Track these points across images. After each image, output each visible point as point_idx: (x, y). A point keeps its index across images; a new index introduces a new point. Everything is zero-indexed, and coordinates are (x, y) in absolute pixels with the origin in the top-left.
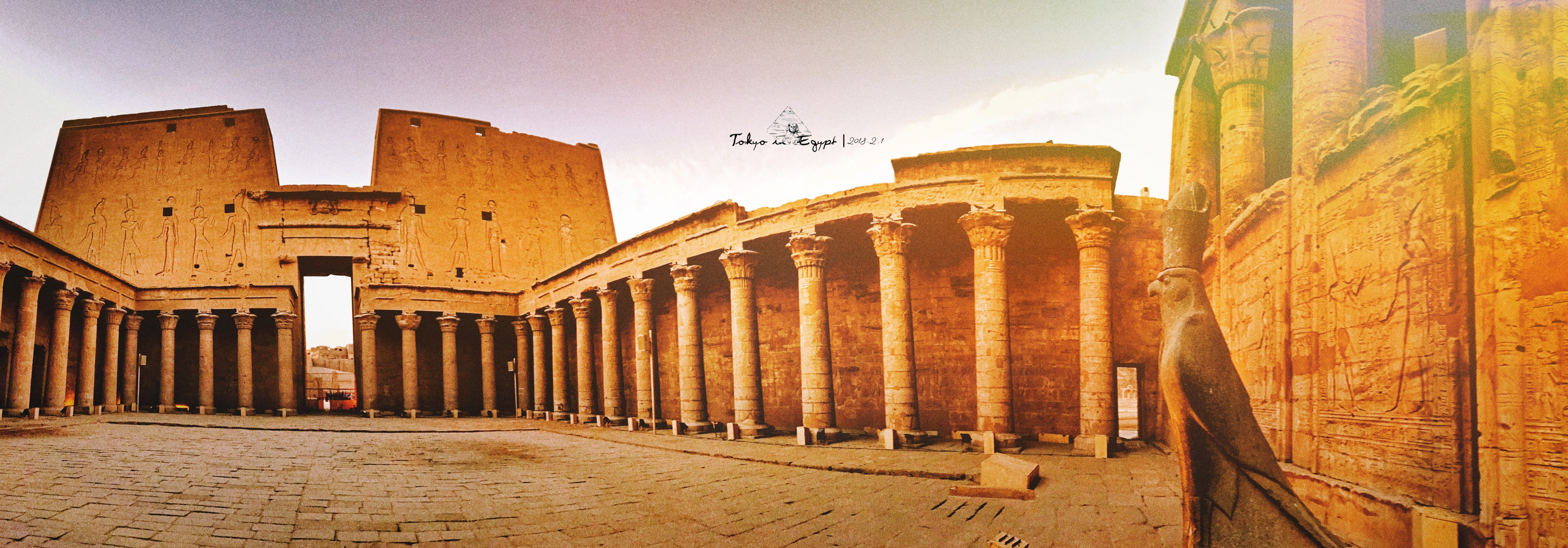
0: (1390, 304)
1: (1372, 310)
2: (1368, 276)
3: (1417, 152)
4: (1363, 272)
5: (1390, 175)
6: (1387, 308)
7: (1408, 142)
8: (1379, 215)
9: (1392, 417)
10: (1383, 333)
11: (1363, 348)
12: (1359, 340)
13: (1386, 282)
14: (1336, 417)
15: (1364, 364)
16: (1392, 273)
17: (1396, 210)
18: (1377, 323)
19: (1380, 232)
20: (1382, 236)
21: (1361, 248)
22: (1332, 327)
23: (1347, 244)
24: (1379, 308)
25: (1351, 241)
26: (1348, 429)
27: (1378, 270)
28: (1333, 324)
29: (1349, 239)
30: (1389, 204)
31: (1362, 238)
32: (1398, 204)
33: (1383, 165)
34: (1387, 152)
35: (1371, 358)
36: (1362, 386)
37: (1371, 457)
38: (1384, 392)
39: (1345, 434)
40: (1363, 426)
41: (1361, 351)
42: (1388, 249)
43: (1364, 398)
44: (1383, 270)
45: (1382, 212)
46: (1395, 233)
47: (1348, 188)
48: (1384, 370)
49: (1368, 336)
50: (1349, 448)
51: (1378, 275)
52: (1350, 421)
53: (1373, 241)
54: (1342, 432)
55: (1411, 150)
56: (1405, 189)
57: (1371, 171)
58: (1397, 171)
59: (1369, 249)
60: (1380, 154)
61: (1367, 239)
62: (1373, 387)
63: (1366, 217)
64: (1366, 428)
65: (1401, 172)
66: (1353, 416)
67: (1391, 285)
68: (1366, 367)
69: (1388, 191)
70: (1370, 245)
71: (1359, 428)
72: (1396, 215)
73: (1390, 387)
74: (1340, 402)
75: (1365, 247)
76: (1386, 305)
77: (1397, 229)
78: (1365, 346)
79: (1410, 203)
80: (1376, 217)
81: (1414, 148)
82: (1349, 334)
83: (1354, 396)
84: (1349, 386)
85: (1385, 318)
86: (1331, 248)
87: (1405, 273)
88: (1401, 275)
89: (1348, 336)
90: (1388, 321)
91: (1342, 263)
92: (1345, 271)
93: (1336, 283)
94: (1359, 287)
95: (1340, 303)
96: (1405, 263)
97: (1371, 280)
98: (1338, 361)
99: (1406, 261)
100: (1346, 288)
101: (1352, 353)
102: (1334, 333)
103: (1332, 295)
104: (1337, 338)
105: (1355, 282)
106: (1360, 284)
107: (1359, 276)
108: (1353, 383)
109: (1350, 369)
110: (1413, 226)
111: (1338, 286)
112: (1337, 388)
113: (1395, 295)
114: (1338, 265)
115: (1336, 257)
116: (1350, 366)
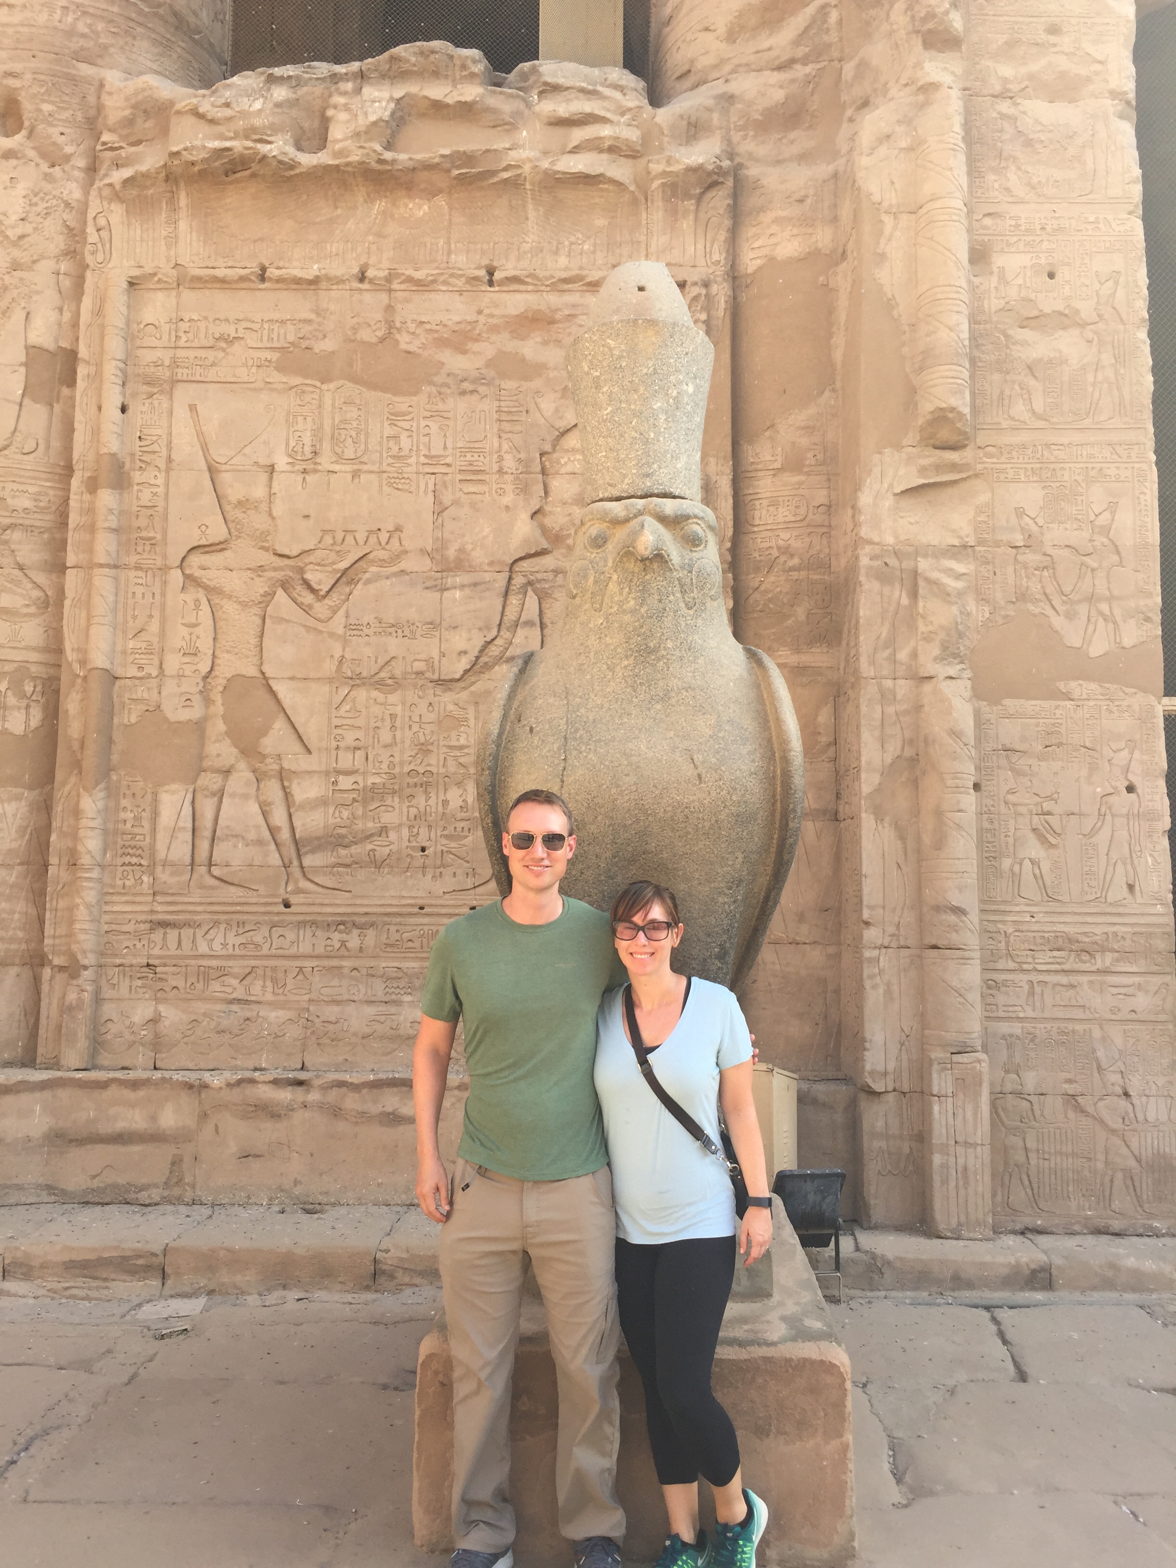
0: (479, 642)
1: (394, 645)
2: (381, 554)
3: (584, 288)
4: (361, 542)
5: (486, 311)
6: (465, 652)
7: (554, 249)
8: (441, 406)
9: (475, 903)
10: (442, 711)
11: (350, 738)
12: (333, 715)
13: (462, 587)
14: (200, 908)
15: (352, 779)
16: (486, 568)
17: (510, 412)
18: (420, 683)
19: (441, 452)
20: (448, 465)
21: (356, 474)
22: (195, 668)
23: (287, 444)
24: (429, 648)
25: (307, 439)
26: (258, 938)
27: (429, 550)
28: (196, 659)
29: (299, 434)
30: (482, 389)
31: (363, 446)
32: (514, 398)
33: (462, 276)
34: (479, 246)
35: (384, 766)
36: (343, 831)
37: (373, 999)
38: (440, 848)
39: (243, 952)
40: (342, 927)
41: (342, 744)
42: (473, 505)
43: (348, 861)
44: (451, 553)
45: (450, 401)
46: (501, 471)
47: (298, 281)
48: (442, 797)
49: (376, 710)
50: (264, 986)
51: (428, 561)
52: (276, 918)
53: (409, 469)
54: (230, 947)
55: (564, 275)
56: (539, 369)
57: (407, 273)
58: (514, 312)
59: (390, 485)
60: (449, 238)
61: (385, 455)
62: (393, 836)
63: (380, 394)
64: (356, 932)
65: (527, 317)
66: (287, 905)
67: (481, 599)
68: (361, 785)
69: (474, 353)
70: (396, 475)
71: (319, 933)
72: (507, 426)
73: (466, 837)
74: (226, 869)
75: (373, 476)
76: (461, 645)
77: (509, 463)
78: (360, 734)
79: (557, 410)
80: (428, 407)
81: (577, 275)
82: (281, 696)
83: (299, 856)
84: (273, 831)
85: (457, 676)
86: (200, 434)
87: (532, 578)
88: (518, 580)
89: (278, 702)
90: (462, 684)
91: (259, 492)
92: (273, 518)
93: (221, 543)
94: (341, 577)
95: (236, 606)
96: (537, 554)
97: (395, 569)
98: (218, 763)
99: (539, 549)
100: (275, 569)
101: (297, 747)
102: (201, 684)
103: (198, 573)
104: (219, 699)
105: (318, 561)
106: (347, 569)
107: (338, 548)
108: (297, 823)
109: (284, 788)
110: (563, 470)
111: (228, 553)
112: (208, 833)
113: (500, 625)
114: (234, 491)
115: (224, 468)
116: (282, 780)
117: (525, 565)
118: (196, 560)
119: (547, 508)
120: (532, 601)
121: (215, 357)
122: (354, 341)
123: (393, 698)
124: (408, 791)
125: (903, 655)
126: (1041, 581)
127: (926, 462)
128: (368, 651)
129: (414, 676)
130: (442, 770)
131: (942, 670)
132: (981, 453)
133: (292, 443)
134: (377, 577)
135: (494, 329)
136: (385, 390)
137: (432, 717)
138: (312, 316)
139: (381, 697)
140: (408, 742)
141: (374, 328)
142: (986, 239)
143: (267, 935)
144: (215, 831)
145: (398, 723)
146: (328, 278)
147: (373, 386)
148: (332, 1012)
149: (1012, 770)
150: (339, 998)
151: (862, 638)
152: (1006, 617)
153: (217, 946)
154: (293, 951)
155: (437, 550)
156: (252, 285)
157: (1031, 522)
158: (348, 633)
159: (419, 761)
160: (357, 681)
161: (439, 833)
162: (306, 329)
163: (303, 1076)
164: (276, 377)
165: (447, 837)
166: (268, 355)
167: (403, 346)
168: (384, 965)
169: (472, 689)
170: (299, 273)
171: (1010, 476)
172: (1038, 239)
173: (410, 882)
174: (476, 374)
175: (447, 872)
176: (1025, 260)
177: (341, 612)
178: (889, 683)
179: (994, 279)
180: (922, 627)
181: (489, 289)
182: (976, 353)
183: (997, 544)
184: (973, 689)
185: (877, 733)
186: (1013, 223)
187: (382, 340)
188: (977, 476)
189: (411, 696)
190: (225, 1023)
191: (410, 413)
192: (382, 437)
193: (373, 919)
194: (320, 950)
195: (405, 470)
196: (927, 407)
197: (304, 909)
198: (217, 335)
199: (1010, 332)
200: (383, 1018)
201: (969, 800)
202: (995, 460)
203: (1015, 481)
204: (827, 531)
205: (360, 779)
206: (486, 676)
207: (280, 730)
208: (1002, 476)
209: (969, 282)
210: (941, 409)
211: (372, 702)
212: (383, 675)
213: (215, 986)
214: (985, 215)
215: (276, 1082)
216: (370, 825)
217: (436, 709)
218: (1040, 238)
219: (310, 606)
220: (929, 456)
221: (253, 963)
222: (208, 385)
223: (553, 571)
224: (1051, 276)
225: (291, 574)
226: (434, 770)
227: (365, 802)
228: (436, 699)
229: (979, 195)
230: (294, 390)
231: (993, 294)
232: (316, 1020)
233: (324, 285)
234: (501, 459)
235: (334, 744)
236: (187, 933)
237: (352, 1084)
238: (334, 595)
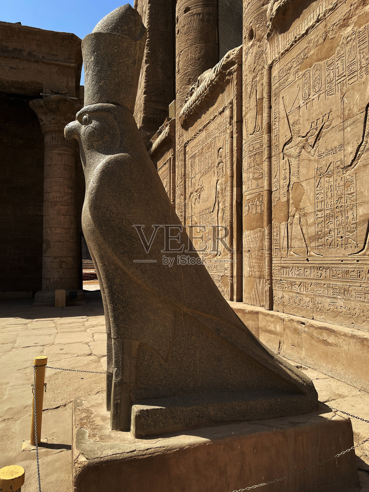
1: (331, 158)
6: (352, 152)
8: (341, 53)
9: (358, 259)
11: (320, 199)
12: (316, 190)
13: (350, 125)
14: (290, 262)
15: (321, 213)
16: (358, 113)
17: (363, 40)
18: (339, 170)
19: (342, 72)
20: (344, 76)
21: (319, 96)
24: (341, 155)
27: (340, 114)
29: (305, 91)
30: (353, 37)
31: (321, 84)
32: (364, 33)
35: (330, 206)
36: (320, 233)
37: (330, 296)
38: (346, 236)
39: (299, 277)
40: (321, 269)
41: (318, 201)
42: (353, 88)
43: (321, 244)
44: (347, 112)
45: (344, 50)
46: (361, 68)
47: (303, 35)
48: (346, 216)
49: (327, 185)
50: (304, 289)
51: (340, 120)
52: (305, 265)
54: (296, 275)
57: (329, 8)
61: (326, 84)
62: (332, 233)
63: (325, 61)
64: (324, 270)
66: (308, 261)
67: (356, 127)
68: (324, 215)
69: (351, 23)
70: (330, 90)
71: (315, 271)
72: (362, 47)
75: (323, 94)
77: (363, 62)
78: (322, 195)
80: (338, 56)
82: (304, 187)
83: (310, 243)
84: (303, 235)
86: (285, 105)
89: (304, 189)
91: (297, 117)
92: (300, 125)
93: (290, 140)
94: (317, 138)
95: (294, 159)
97: (331, 127)
98: (292, 214)
100: (302, 142)
101: (308, 204)
102: (287, 188)
103: (286, 152)
104: (291, 192)
105: (311, 134)
106: (318, 134)
107: (316, 127)
108: (309, 232)
109: (306, 219)
111: (292, 142)
113: (363, 136)
114: (292, 120)
115: (290, 114)
116: (305, 217)
118: (285, 148)
121: (287, 77)
122: (318, 45)
123: (331, 179)
124: (337, 215)
128: (324, 163)
129: (337, 168)
130: (346, 204)
133: (304, 95)
134: (326, 133)
136: (326, 58)
138: (307, 45)
140: (335, 195)
141: (322, 36)
143: (304, 271)
144: (291, 236)
145: (333, 188)
146: (309, 28)
147: (322, 59)
148: (319, 300)
150: (321, 295)
153: (293, 275)
154: (309, 277)
156: (294, 46)
158: (319, 158)
160: (322, 175)
161: (346, 231)
162: (306, 51)
164: (300, 74)
166: (298, 67)
167: (331, 37)
168: (332, 283)
169: (355, 167)
170: (303, 32)
173: (338, 251)
175: (349, 246)
177: (317, 151)
189: (336, 176)
190: (296, 300)
191: (333, 62)
192: (325, 77)
193: (328, 265)
194: (316, 277)
195: (332, 86)
197: (312, 262)
198: (287, 70)
200: (333, 304)
207: (304, 199)
211: (325, 182)
212: (328, 171)
213: (294, 288)
216: (326, 229)
219: (310, 152)
221: (301, 280)
222: (286, 88)
225: (305, 143)
227: (325, 221)
230: (304, 75)
232: (316, 302)
233: (309, 31)
236: (287, 270)
238: (316, 145)
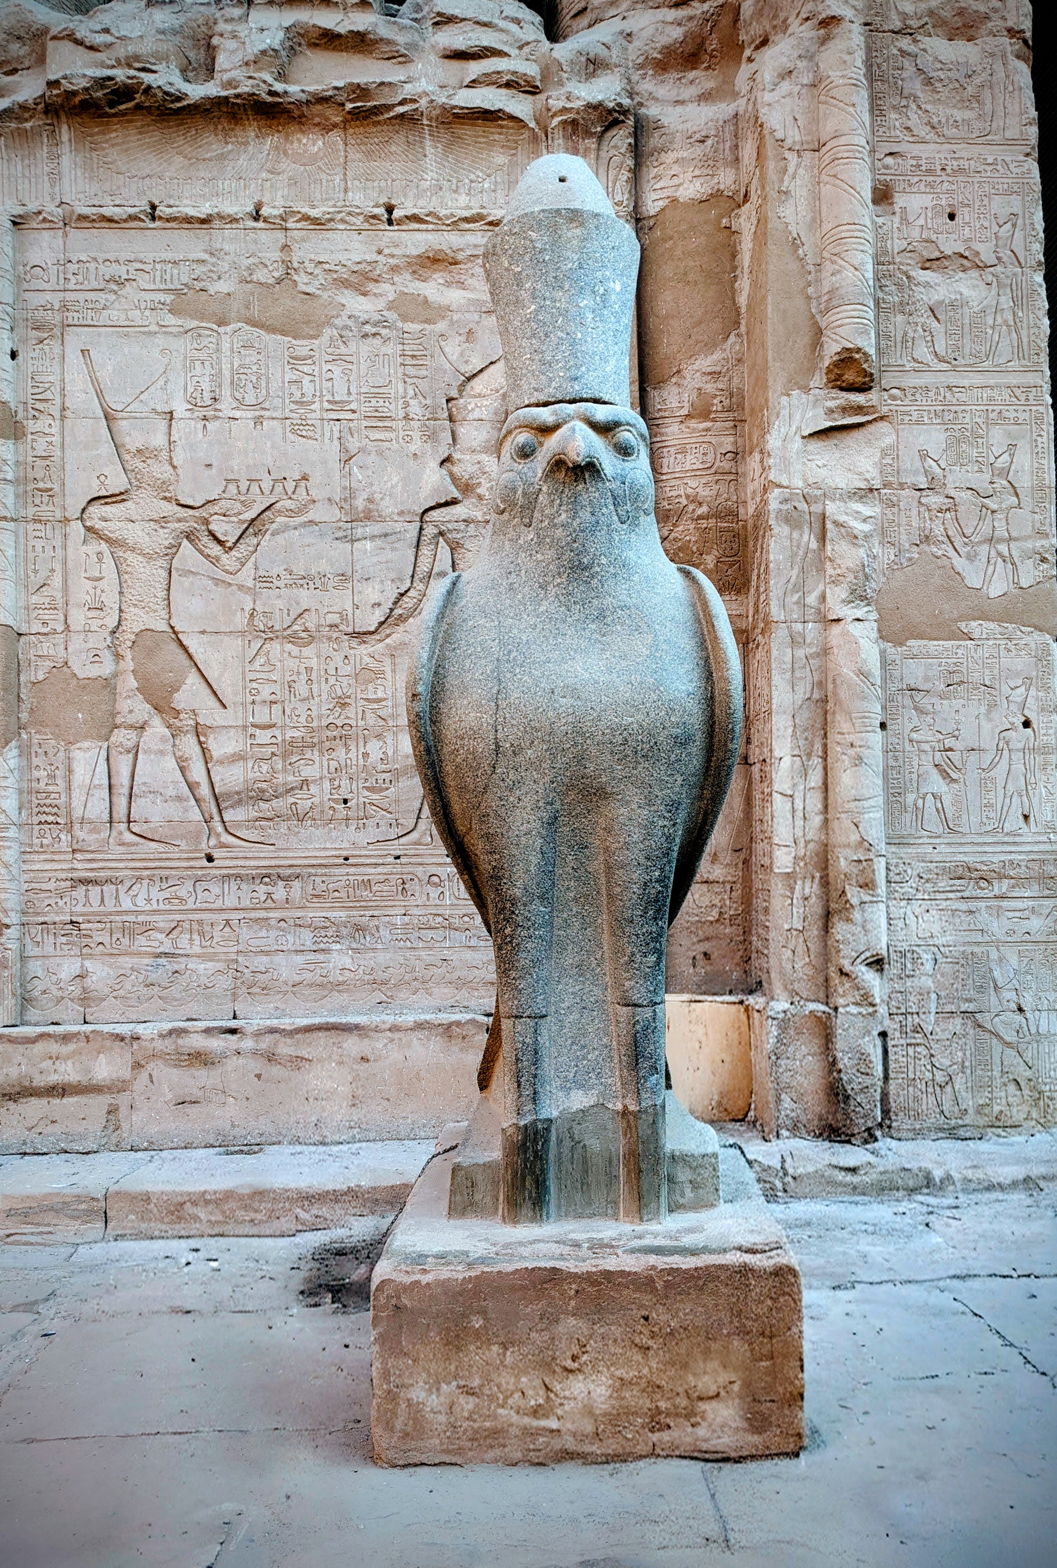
0: (392, 594)
1: (305, 597)
2: (289, 504)
3: (486, 227)
4: (267, 491)
5: (386, 251)
6: (379, 605)
7: (454, 187)
8: (343, 350)
9: (399, 853)
10: (358, 663)
11: (265, 693)
12: (247, 669)
13: (373, 538)
14: (121, 865)
15: (269, 733)
16: (396, 518)
17: (413, 357)
18: (335, 635)
19: (345, 398)
20: (354, 412)
21: (258, 421)
22: (100, 622)
23: (186, 389)
24: (342, 600)
25: (206, 386)
26: (182, 892)
27: (338, 500)
28: (102, 614)
29: (197, 379)
30: (384, 332)
31: (264, 392)
32: (418, 341)
33: (358, 214)
34: (376, 184)
35: (302, 719)
36: (264, 785)
37: (302, 948)
38: (362, 800)
39: (168, 907)
40: (267, 880)
41: (258, 698)
42: (380, 453)
43: (269, 815)
44: (360, 503)
45: (353, 347)
46: (406, 417)
47: (189, 220)
48: (362, 750)
49: (292, 663)
50: (191, 939)
51: (337, 511)
52: (200, 873)
53: (313, 415)
54: (154, 902)
55: (467, 214)
56: (442, 311)
57: (303, 210)
58: (415, 252)
59: (293, 431)
60: (345, 174)
61: (287, 401)
62: (313, 789)
63: (279, 337)
64: (281, 883)
65: (429, 257)
66: (210, 859)
67: (393, 549)
68: (280, 739)
69: (375, 294)
70: (299, 422)
71: (244, 886)
72: (411, 371)
73: (387, 789)
74: (145, 826)
75: (275, 422)
76: (375, 597)
77: (415, 409)
78: (275, 688)
79: (462, 354)
80: (330, 350)
81: (478, 214)
82: (191, 650)
83: (220, 811)
84: (192, 787)
85: (372, 629)
86: (95, 381)
87: (443, 528)
88: (430, 530)
89: (190, 657)
90: (377, 637)
91: (159, 440)
92: (174, 467)
93: (122, 493)
94: (247, 528)
95: (140, 558)
96: (447, 504)
97: (303, 519)
98: (131, 719)
99: (449, 499)
100: (179, 520)
101: (212, 702)
102: (109, 639)
103: (99, 525)
104: (128, 654)
105: (223, 511)
106: (253, 520)
107: (243, 498)
108: (216, 779)
109: (200, 743)
110: (470, 417)
111: (128, 504)
112: (125, 791)
113: (413, 576)
114: (132, 442)
115: (120, 415)
116: (198, 736)
117: (435, 515)
118: (96, 510)
119: (456, 456)
120: (444, 551)
121: (107, 300)
122: (251, 282)
123: (307, 651)
124: (327, 744)
125: (812, 599)
126: (943, 523)
127: (831, 404)
128: (279, 603)
129: (327, 629)
130: (361, 723)
131: (848, 612)
132: (885, 395)
133: (190, 389)
134: (286, 528)
135: (394, 269)
136: (284, 333)
137: (348, 669)
138: (206, 256)
139: (295, 650)
140: (325, 696)
141: (271, 268)
142: (888, 178)
143: (191, 889)
144: (132, 788)
145: (314, 676)
146: (221, 217)
147: (271, 329)
148: (261, 962)
149: (916, 708)
150: (267, 948)
151: (772, 582)
152: (910, 559)
153: (141, 902)
154: (219, 904)
155: (345, 500)
156: (142, 224)
157: (934, 464)
158: (258, 585)
159: (337, 714)
160: (269, 634)
161: (361, 786)
162: (200, 270)
163: (233, 1024)
164: (171, 320)
165: (367, 788)
166: (162, 297)
167: (302, 288)
168: (311, 915)
169: (387, 641)
170: (192, 212)
171: (914, 418)
172: (939, 180)
173: (334, 833)
174: (376, 317)
175: (370, 823)
176: (927, 200)
177: (250, 564)
178: (799, 627)
179: (897, 219)
180: (830, 571)
181: (388, 228)
182: (880, 295)
183: (902, 486)
184: (879, 631)
185: (788, 675)
186: (914, 163)
187: (279, 281)
188: (882, 418)
189: (326, 648)
190: (153, 977)
191: (311, 357)
192: (283, 382)
193: (298, 870)
194: (246, 903)
195: (309, 416)
196: (832, 349)
197: (228, 863)
198: (107, 277)
199: (913, 273)
200: (312, 967)
201: (877, 738)
202: (899, 402)
203: (918, 423)
204: (735, 477)
205: (277, 733)
206: (401, 629)
207: (193, 685)
208: (907, 418)
209: (874, 222)
210: (847, 349)
211: (286, 655)
212: (295, 628)
213: (141, 940)
214: (886, 155)
215: (208, 1031)
216: (291, 778)
217: (352, 662)
218: (941, 179)
219: (218, 559)
220: (834, 398)
221: (178, 917)
222: (100, 329)
223: (464, 521)
224: (952, 217)
225: (196, 525)
226: (353, 723)
227: (285, 757)
228: (352, 652)
229: (880, 133)
230: (190, 334)
231: (895, 235)
232: (246, 971)
233: (216, 223)
234: (407, 405)
235: (250, 699)
236: (109, 889)
237: (284, 1030)
238: (242, 546)
